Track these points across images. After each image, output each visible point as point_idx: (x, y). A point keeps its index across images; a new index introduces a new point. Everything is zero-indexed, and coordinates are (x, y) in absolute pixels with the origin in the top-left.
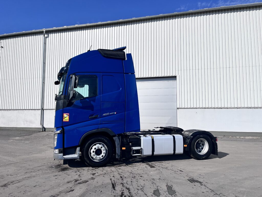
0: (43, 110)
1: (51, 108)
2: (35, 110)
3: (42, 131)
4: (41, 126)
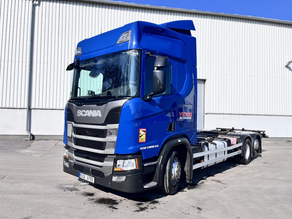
0: (30, 109)
1: (44, 107)
2: (15, 109)
3: (30, 140)
4: (28, 132)
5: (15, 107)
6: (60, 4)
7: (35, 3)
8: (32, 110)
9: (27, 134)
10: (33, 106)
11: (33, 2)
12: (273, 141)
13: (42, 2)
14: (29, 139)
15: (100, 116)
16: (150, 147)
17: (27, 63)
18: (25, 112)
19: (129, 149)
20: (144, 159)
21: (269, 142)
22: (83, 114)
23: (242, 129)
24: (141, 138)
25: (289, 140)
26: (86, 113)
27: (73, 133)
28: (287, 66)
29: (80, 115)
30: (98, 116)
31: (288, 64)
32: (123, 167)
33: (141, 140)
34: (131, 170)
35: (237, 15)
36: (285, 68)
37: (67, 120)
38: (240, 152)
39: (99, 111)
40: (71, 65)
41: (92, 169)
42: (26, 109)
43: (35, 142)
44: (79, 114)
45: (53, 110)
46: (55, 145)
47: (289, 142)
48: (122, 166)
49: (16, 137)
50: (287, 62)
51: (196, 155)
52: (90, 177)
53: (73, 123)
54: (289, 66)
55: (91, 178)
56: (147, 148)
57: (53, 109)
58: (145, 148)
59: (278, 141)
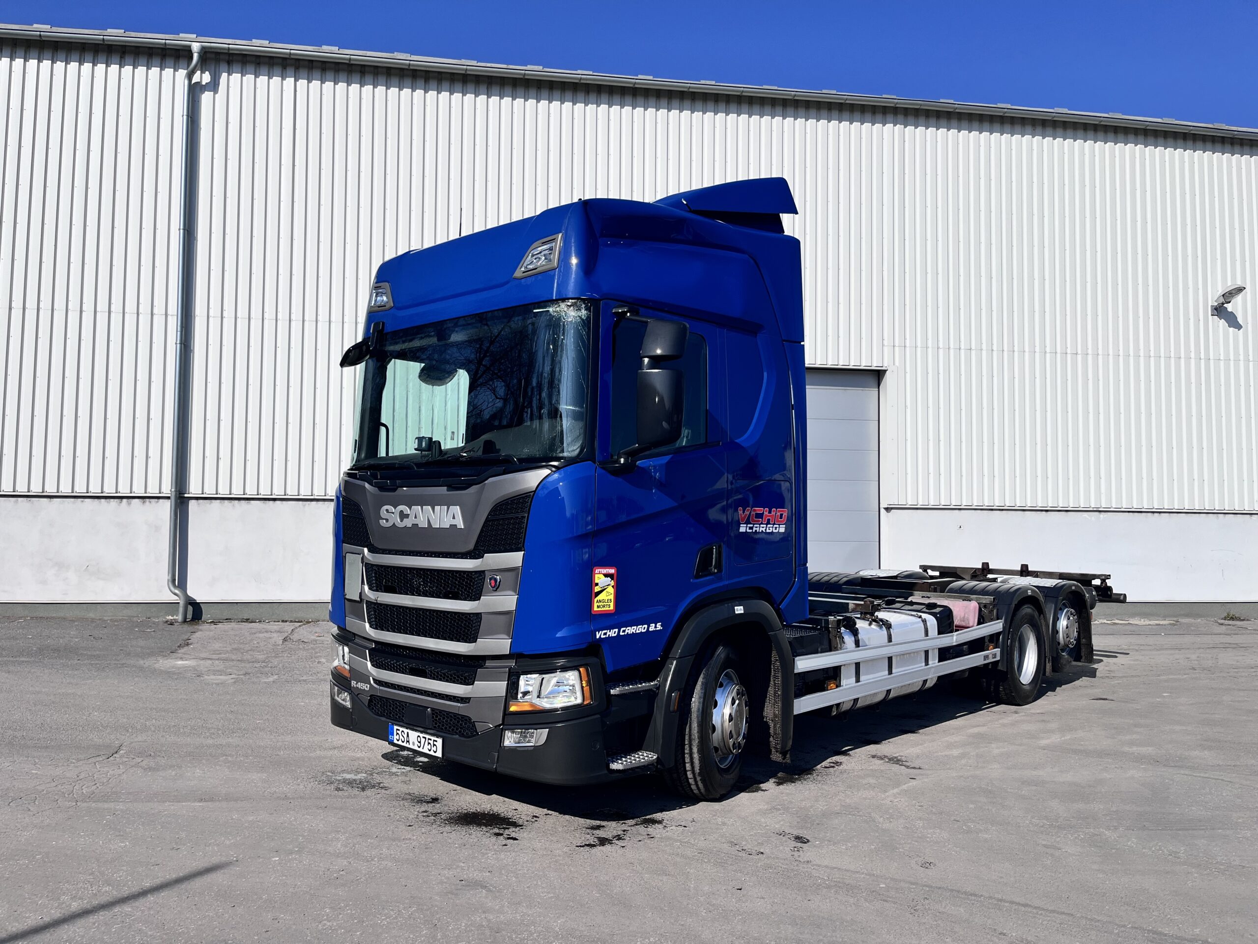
0: (181, 500)
1: (237, 492)
2: (125, 500)
3: (185, 621)
4: (177, 591)
5: (124, 491)
6: (296, 81)
7: (196, 78)
8: (192, 503)
9: (174, 598)
10: (194, 489)
11: (190, 76)
12: (1165, 617)
13: (224, 75)
14: (180, 618)
15: (461, 525)
16: (630, 630)
17: (169, 318)
18: (165, 509)
19: (559, 635)
20: (609, 669)
21: (1147, 622)
22: (402, 521)
23: (1019, 568)
24: (599, 597)
25: (1234, 612)
26: (412, 517)
27: (366, 587)
28: (1219, 311)
29: (389, 524)
30: (453, 526)
31: (1222, 300)
32: (539, 697)
33: (598, 607)
34: (564, 709)
35: (1009, 106)
36: (1210, 317)
37: (343, 542)
38: (993, 654)
39: (456, 510)
40: (357, 347)
41: (433, 709)
42: (168, 498)
43: (204, 632)
44: (387, 520)
45: (271, 502)
46: (285, 640)
47: (1232, 619)
48: (535, 694)
49: (128, 612)
50: (1220, 291)
51: (804, 664)
52: (428, 737)
53: (366, 550)
54: (1229, 307)
55: (431, 742)
56: (621, 634)
57: (274, 500)
58: (612, 633)
59: (1187, 616)
